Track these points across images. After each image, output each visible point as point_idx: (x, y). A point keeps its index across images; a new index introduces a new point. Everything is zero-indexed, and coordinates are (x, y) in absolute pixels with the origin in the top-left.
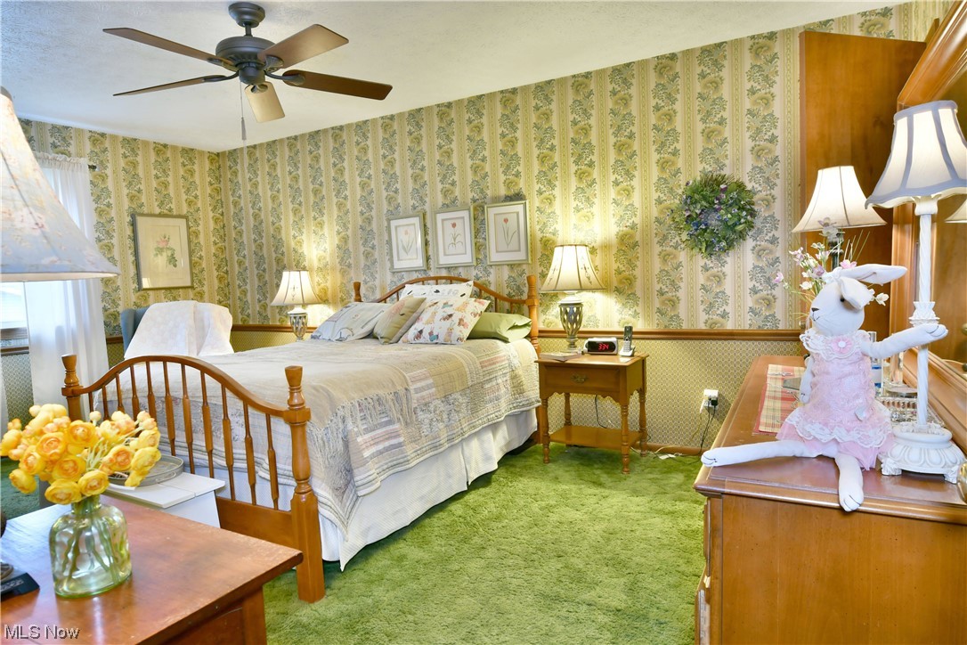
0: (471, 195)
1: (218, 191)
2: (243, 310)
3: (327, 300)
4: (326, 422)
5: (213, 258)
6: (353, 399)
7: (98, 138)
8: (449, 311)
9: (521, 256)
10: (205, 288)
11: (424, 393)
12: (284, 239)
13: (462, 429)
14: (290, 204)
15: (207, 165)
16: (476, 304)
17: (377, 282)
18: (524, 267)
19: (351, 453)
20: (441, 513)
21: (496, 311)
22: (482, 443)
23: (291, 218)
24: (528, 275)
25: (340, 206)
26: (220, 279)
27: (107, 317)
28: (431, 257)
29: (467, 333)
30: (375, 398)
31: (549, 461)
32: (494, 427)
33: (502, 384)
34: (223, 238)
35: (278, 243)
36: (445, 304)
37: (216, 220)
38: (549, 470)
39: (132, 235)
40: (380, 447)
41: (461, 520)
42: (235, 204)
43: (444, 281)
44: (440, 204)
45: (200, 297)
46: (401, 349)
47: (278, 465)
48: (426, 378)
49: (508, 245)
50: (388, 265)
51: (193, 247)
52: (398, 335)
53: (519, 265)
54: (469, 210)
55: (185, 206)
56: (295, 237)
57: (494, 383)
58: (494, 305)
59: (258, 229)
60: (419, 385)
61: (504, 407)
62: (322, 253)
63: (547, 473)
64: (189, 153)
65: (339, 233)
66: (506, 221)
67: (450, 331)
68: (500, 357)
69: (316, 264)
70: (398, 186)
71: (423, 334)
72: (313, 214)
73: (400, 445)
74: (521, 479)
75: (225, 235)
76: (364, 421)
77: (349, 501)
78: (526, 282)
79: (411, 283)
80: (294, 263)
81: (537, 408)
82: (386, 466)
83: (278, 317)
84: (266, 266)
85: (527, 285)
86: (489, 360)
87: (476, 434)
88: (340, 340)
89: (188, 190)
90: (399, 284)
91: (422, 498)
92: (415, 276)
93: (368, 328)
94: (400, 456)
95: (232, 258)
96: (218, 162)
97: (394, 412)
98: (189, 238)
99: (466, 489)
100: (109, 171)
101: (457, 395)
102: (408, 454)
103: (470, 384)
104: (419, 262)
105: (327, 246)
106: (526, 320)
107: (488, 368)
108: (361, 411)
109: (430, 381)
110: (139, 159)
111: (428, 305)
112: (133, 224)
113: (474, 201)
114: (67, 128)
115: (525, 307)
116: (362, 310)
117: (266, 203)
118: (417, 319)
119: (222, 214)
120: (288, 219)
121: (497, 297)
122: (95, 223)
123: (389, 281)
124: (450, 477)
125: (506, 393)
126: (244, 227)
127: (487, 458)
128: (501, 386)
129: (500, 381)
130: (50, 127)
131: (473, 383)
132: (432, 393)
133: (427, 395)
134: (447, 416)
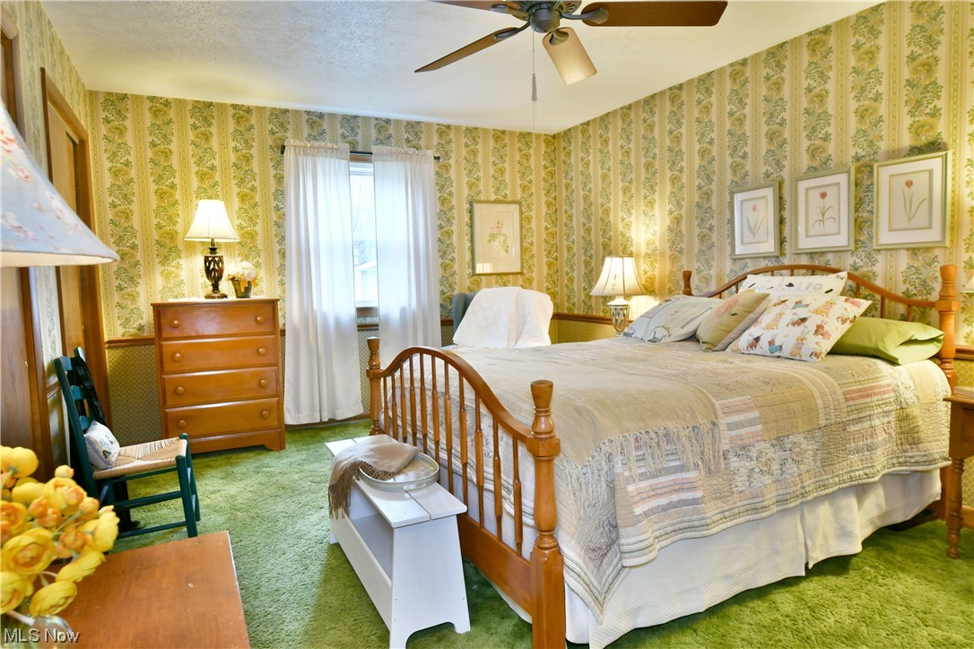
0: (852, 152)
1: (552, 174)
2: (569, 298)
3: (654, 291)
4: (586, 458)
5: (544, 244)
6: (628, 431)
7: (444, 130)
8: (802, 313)
9: (933, 235)
10: (534, 275)
11: (743, 431)
12: (612, 222)
13: (803, 487)
14: (620, 182)
15: (543, 148)
16: (848, 305)
17: (713, 272)
18: (937, 252)
19: (617, 504)
20: (759, 602)
21: (882, 317)
22: (837, 511)
23: (621, 197)
24: (942, 264)
25: (674, 180)
26: (550, 265)
27: (444, 300)
28: (788, 239)
29: (828, 345)
30: (661, 432)
31: (957, 556)
32: (861, 490)
33: (882, 427)
34: (554, 223)
35: (605, 226)
36: (797, 303)
37: (549, 205)
38: (956, 571)
39: (469, 222)
40: (664, 501)
41: (789, 623)
42: (567, 186)
43: (804, 271)
44: (804, 168)
45: (528, 284)
46: (725, 361)
47: (523, 500)
48: (749, 409)
49: (910, 220)
50: (728, 249)
51: (524, 233)
52: (726, 340)
53: (928, 249)
54: (848, 172)
55: (519, 191)
56: (623, 220)
57: (866, 425)
58: (879, 307)
59: (587, 214)
60: (735, 418)
61: (881, 462)
62: (650, 236)
63: (952, 576)
64: (525, 137)
65: (671, 212)
66: (909, 184)
67: (801, 341)
68: (880, 387)
69: (643, 250)
70: (747, 149)
71: (760, 342)
72: (643, 192)
73: (695, 502)
74: (901, 575)
75: (556, 219)
76: (642, 463)
77: (611, 569)
78: (938, 274)
79: (756, 273)
80: (621, 249)
81: (943, 470)
82: (672, 528)
83: (602, 307)
84: (593, 252)
85: (940, 279)
86: (860, 390)
87: (827, 496)
88: (653, 341)
89: (523, 175)
90: (740, 274)
91: (728, 577)
92: (763, 264)
93: (689, 329)
94: (694, 517)
95: (561, 244)
96: (554, 144)
97: (690, 455)
98: (521, 224)
99: (803, 574)
100: (452, 162)
101: (799, 438)
102: (708, 515)
103: (823, 422)
104: (769, 246)
105: (657, 228)
106: (934, 332)
107: (858, 401)
108: (637, 448)
109: (755, 414)
110: (479, 147)
111: (772, 303)
112: (471, 211)
113: (857, 158)
114: (419, 123)
115: (934, 314)
116: (685, 305)
117: (596, 184)
118: (755, 321)
119: (555, 199)
120: (617, 201)
121: (885, 295)
122: (438, 211)
123: (728, 271)
124: (777, 553)
125: (886, 442)
126: (574, 211)
127: (845, 534)
128: (879, 431)
129: (876, 422)
130: (405, 124)
131: (828, 422)
132: (757, 432)
133: (748, 433)
134: (778, 467)
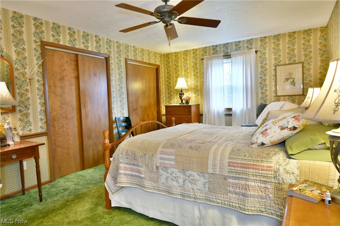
5: (319, 81)
7: (263, 39)
11: (166, 162)
15: (319, 34)
39: (275, 74)
48: (171, 155)
51: (306, 76)
55: (303, 57)
60: (164, 156)
64: (307, 31)
73: (141, 178)
98: (303, 73)
100: (267, 51)
101: (194, 174)
103: (211, 171)
107: (239, 169)
109: (173, 157)
110: (281, 42)
112: (275, 70)
122: (260, 71)
130: (246, 41)
131: (214, 172)
132: (172, 164)
133: (168, 163)
134: (182, 181)
